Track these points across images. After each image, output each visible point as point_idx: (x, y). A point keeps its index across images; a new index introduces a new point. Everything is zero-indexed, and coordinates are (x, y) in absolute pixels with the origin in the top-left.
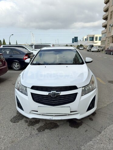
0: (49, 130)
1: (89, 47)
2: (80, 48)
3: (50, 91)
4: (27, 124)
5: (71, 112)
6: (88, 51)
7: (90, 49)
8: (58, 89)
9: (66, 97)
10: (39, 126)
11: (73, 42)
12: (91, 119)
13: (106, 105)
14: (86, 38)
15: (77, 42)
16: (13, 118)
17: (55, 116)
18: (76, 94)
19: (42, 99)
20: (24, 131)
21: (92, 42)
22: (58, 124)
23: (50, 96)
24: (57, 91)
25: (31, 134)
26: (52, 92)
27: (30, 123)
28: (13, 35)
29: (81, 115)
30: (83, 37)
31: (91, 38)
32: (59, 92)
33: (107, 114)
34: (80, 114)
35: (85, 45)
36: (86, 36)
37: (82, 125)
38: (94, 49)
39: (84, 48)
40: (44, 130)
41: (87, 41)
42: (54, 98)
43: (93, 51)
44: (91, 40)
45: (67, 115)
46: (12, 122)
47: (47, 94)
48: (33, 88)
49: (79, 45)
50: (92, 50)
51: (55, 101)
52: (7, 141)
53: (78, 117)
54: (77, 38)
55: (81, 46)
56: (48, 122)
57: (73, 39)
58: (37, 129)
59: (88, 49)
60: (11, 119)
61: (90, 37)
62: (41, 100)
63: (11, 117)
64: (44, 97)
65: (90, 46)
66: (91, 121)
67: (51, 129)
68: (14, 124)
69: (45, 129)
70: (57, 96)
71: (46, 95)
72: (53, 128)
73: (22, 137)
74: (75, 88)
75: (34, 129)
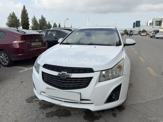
0: (58, 117)
1: (153, 33)
2: (142, 34)
3: (61, 72)
4: (40, 106)
5: (81, 100)
6: (152, 37)
7: (154, 35)
8: (70, 71)
9: (77, 80)
10: (50, 111)
11: (134, 27)
12: (114, 115)
13: (145, 102)
14: (151, 22)
15: (139, 27)
16: (30, 98)
17: (65, 101)
18: (91, 78)
19: (52, 79)
20: (33, 113)
21: (158, 26)
22: (72, 113)
23: (60, 77)
24: (68, 72)
25: (37, 118)
26: (62, 72)
27: (43, 106)
28: (68, 19)
29: (96, 105)
30: (148, 21)
31: (158, 22)
32: (70, 74)
33: (140, 112)
34: (94, 105)
35: (150, 31)
36: (152, 20)
37: (99, 119)
38: (159, 35)
39: (147, 34)
40: (52, 116)
41: (152, 26)
42: (64, 80)
43: (157, 38)
44: (157, 25)
45: (78, 103)
46: (26, 101)
47: (57, 75)
48: (46, 66)
49: (142, 30)
50: (156, 36)
51: (64, 84)
52: (12, 119)
53: (92, 108)
54: (140, 22)
55: (144, 31)
56: (62, 109)
57: (134, 23)
58: (46, 114)
59: (152, 35)
60: (28, 98)
61: (156, 21)
62: (50, 81)
63: (29, 96)
64: (53, 77)
65: (154, 31)
66: (113, 117)
67: (60, 117)
68: (28, 104)
69: (55, 115)
70: (67, 78)
71: (55, 75)
72: (63, 116)
73: (28, 118)
74: (90, 70)
75: (43, 113)
